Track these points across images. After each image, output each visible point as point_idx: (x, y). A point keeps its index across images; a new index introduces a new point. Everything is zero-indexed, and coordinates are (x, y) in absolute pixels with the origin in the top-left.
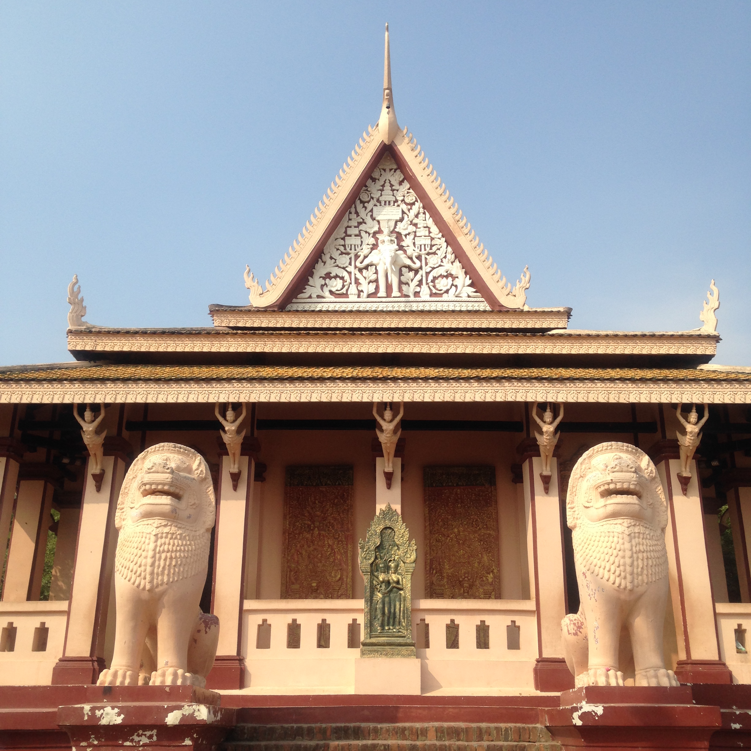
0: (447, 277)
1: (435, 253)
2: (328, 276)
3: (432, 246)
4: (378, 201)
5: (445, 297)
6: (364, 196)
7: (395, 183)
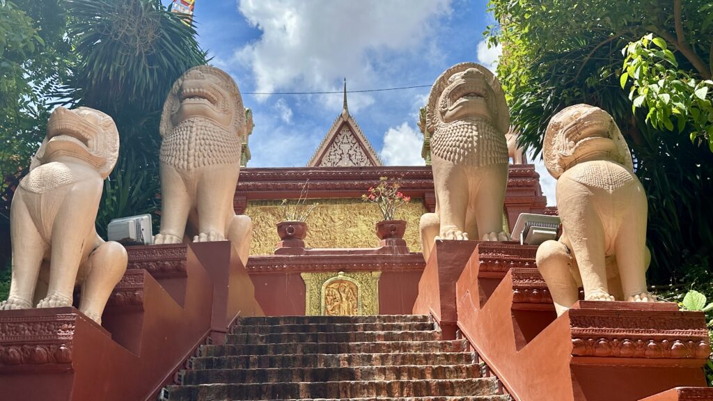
4: (342, 142)
6: (337, 141)
7: (348, 135)
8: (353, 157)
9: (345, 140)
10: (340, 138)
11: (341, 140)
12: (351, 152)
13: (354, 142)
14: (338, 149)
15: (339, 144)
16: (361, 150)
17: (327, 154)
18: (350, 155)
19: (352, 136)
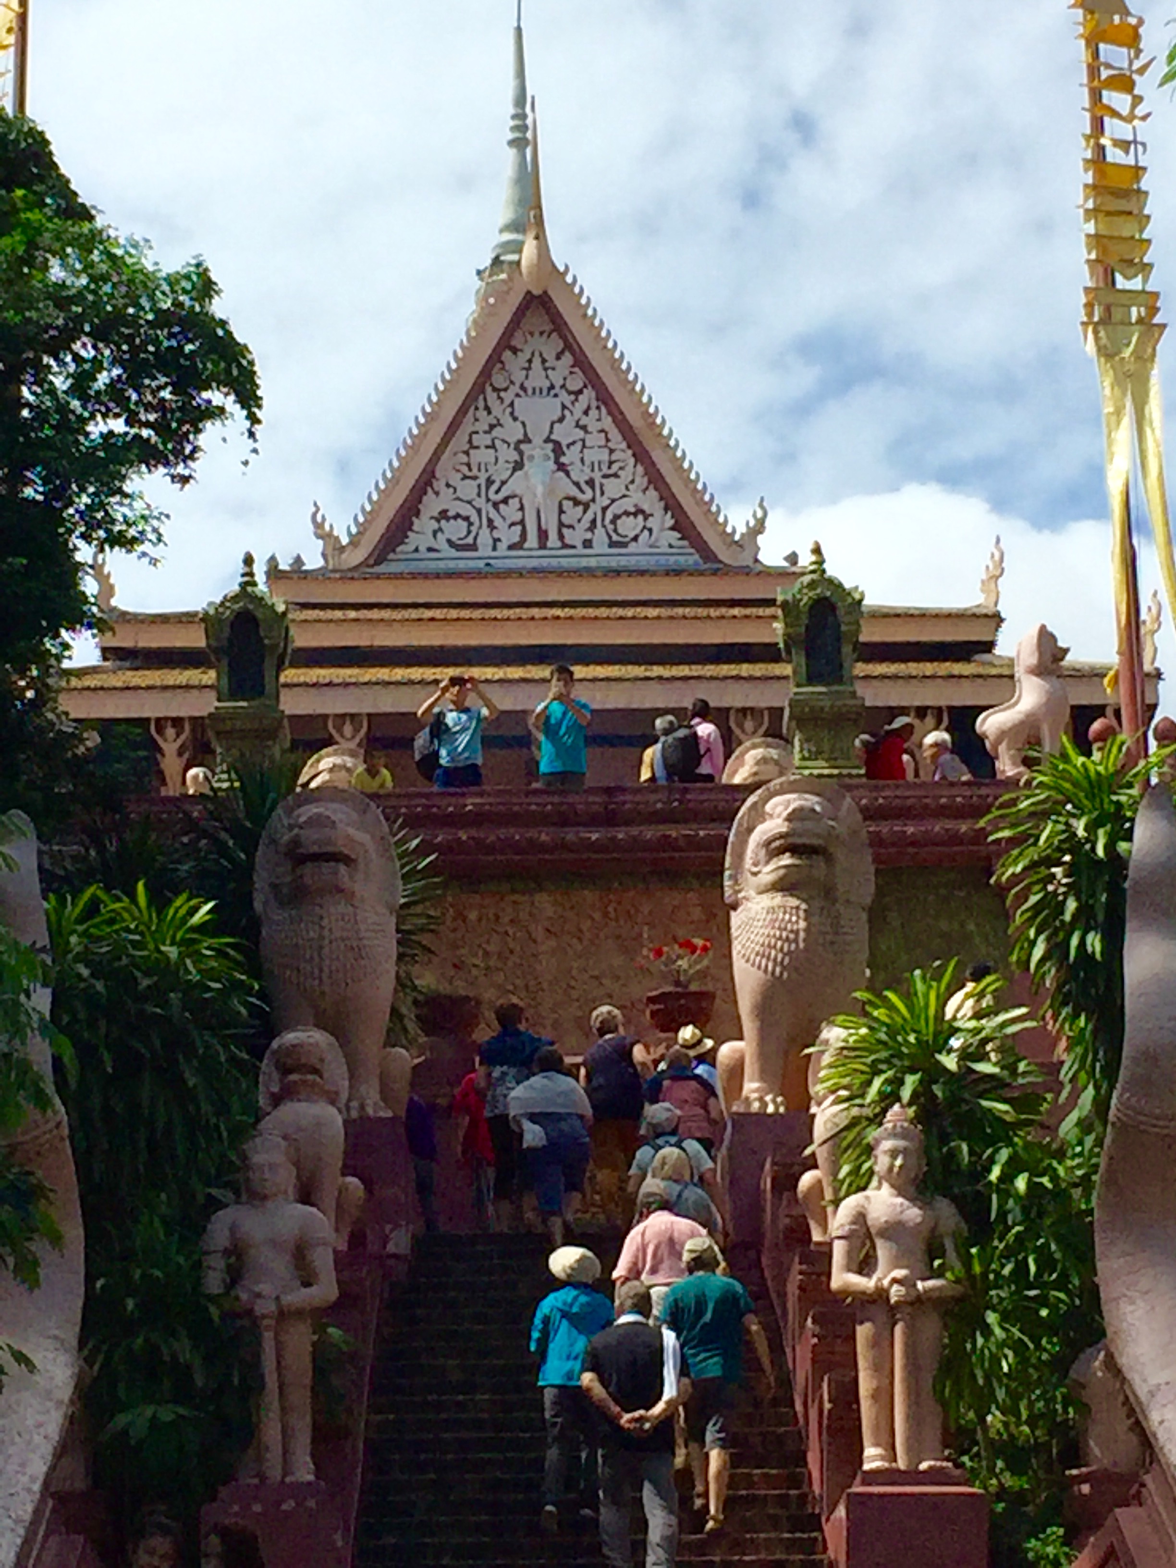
0: (635, 514)
1: (616, 475)
2: (444, 515)
3: (611, 463)
4: (523, 387)
5: (632, 548)
6: (499, 380)
7: (550, 357)
8: (570, 457)
9: (537, 379)
10: (514, 363)
11: (519, 376)
12: (564, 433)
13: (575, 384)
14: (507, 420)
15: (508, 396)
16: (607, 422)
17: (460, 440)
18: (557, 444)
19: (568, 359)
